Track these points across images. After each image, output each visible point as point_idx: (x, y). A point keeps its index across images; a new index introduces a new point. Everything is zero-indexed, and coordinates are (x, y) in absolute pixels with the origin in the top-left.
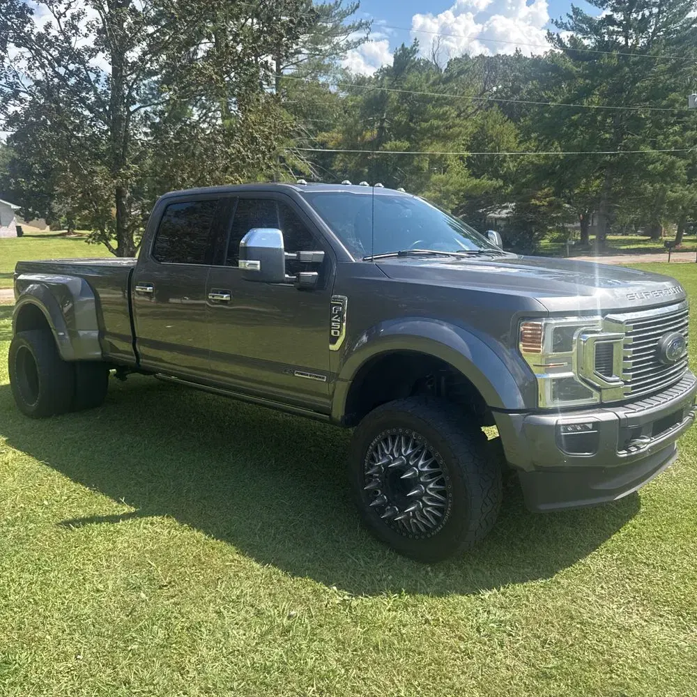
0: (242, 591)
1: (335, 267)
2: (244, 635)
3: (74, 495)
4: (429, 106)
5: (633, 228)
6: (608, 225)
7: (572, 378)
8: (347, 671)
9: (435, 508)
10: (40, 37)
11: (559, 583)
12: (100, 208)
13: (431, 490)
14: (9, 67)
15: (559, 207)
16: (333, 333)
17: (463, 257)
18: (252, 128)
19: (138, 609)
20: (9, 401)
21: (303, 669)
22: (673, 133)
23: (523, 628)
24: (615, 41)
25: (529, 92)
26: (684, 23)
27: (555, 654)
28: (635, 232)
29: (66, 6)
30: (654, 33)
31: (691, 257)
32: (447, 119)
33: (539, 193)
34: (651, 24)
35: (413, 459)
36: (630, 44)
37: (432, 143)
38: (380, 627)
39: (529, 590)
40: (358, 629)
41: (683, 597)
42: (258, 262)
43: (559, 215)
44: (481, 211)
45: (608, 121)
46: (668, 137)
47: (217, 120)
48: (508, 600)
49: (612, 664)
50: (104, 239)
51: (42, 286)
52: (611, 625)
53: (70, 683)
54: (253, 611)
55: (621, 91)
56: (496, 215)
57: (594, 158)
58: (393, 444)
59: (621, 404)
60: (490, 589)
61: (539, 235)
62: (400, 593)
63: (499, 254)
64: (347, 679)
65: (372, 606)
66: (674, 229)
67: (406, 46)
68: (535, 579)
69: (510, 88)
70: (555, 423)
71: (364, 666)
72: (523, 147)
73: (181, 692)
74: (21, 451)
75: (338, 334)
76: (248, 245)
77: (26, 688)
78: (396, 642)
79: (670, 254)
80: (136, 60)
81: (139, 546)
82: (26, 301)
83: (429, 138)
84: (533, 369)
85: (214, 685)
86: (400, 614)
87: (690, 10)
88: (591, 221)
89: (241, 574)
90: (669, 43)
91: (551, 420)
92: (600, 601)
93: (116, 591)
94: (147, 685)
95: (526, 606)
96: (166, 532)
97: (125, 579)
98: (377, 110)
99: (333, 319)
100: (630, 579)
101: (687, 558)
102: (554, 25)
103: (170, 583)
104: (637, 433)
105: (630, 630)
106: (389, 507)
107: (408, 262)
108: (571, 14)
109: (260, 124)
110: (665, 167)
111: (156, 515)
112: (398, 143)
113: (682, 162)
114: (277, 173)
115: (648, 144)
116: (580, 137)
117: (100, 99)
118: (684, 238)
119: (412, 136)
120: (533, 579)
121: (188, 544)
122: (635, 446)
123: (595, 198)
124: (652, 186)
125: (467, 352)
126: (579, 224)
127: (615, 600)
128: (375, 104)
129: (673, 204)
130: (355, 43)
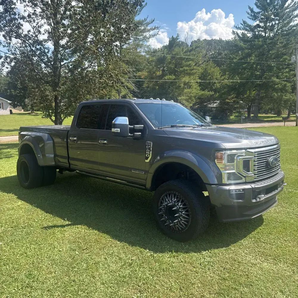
0: (114, 251)
1: (147, 131)
2: (115, 266)
3: (47, 218)
4: (184, 62)
5: (270, 111)
6: (259, 110)
7: (234, 173)
8: (153, 277)
9: (185, 221)
10: (26, 35)
11: (231, 249)
12: (48, 104)
13: (183, 214)
14: (12, 47)
15: (238, 103)
16: (146, 156)
17: (195, 127)
18: (111, 71)
19: (76, 257)
20: (16, 182)
21: (137, 277)
22: (286, 72)
23: (217, 264)
24: (261, 35)
25: (225, 55)
26: (289, 27)
27: (228, 273)
28: (271, 113)
29: (37, 23)
30: (277, 31)
31: (294, 124)
32: (190, 67)
33: (230, 97)
34: (275, 27)
35: (177, 203)
36: (266, 36)
37: (184, 76)
38: (165, 263)
39: (220, 251)
40: (157, 264)
41: (276, 254)
42: (119, 129)
43: (238, 106)
44: (205, 104)
45: (258, 67)
46: (283, 74)
47: (95, 67)
48: (212, 255)
49: (248, 275)
50: (49, 116)
51: (31, 136)
52: (249, 263)
53: (54, 281)
54: (118, 258)
55: (263, 55)
56: (211, 106)
57: (252, 83)
58: (169, 197)
59: (254, 182)
60: (205, 251)
61: (229, 114)
62: (172, 252)
63: (209, 126)
64: (153, 280)
65: (162, 256)
66: (287, 112)
67: (174, 37)
68: (222, 247)
69: (218, 53)
70: (228, 189)
71: (159, 276)
72: (223, 77)
73: (94, 284)
74: (24, 201)
75: (149, 156)
76: (115, 123)
77: (38, 283)
78: (171, 268)
79: (285, 122)
80: (64, 44)
81: (74, 236)
82: (25, 142)
83: (183, 74)
84: (221, 169)
85: (105, 282)
86: (172, 259)
87: (292, 22)
88: (252, 108)
89: (113, 245)
90: (283, 35)
91: (227, 188)
92: (246, 255)
93: (67, 251)
94: (81, 282)
95: (218, 257)
96: (83, 231)
97: (70, 247)
98: (162, 63)
99: (147, 150)
100: (257, 248)
101: (279, 240)
102: (235, 28)
103: (86, 248)
104: (260, 193)
105: (256, 265)
106: (168, 221)
107: (174, 129)
108: (242, 23)
109: (114, 70)
110: (282, 86)
111: (79, 225)
112: (170, 76)
113: (289, 84)
114: (120, 89)
115: (275, 77)
116: (247, 73)
117: (49, 60)
118: (291, 115)
119: (176, 73)
120: (221, 248)
121: (92, 235)
122: (259, 198)
123: (253, 99)
124: (277, 94)
125: (197, 163)
126: (247, 110)
127: (251, 254)
128: (161, 61)
129: (286, 101)
130: (153, 36)
